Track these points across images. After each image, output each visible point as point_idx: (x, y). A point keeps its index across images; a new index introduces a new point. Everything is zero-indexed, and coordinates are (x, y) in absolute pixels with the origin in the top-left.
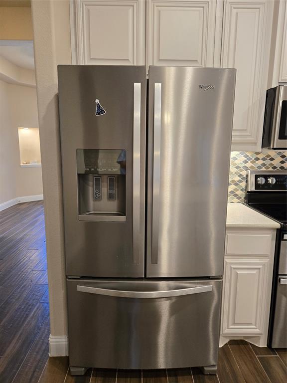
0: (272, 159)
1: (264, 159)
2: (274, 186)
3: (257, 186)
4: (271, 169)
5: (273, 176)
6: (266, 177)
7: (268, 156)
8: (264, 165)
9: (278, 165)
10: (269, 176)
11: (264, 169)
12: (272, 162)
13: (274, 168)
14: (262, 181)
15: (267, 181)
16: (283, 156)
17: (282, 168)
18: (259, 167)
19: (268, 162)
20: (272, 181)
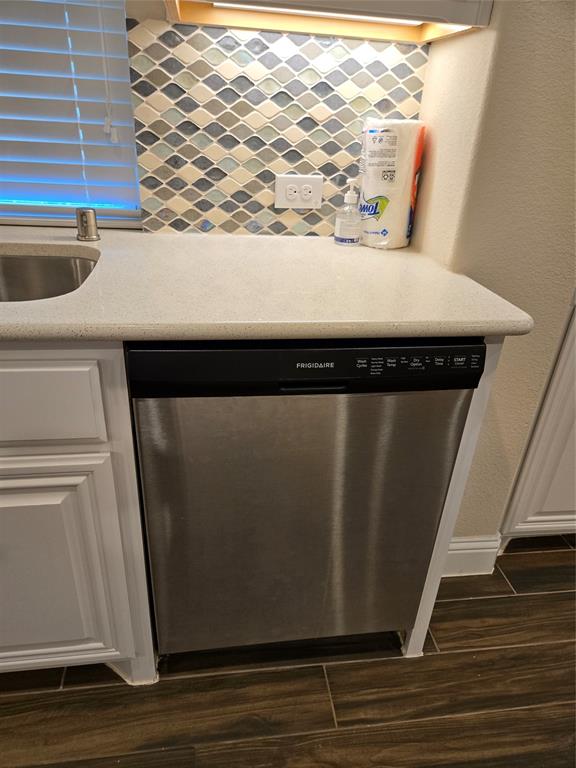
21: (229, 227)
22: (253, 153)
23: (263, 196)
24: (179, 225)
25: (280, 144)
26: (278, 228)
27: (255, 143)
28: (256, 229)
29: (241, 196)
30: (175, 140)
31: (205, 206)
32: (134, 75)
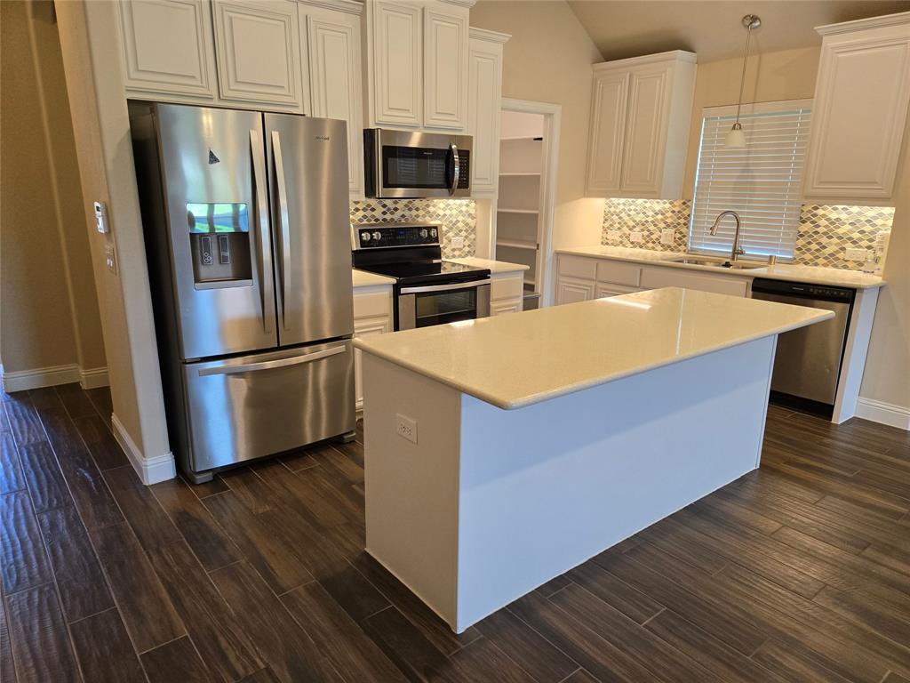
0: (373, 210)
1: (364, 210)
2: (380, 243)
3: (363, 243)
4: (373, 222)
5: (378, 230)
6: (371, 231)
7: (369, 205)
8: (365, 217)
9: (380, 217)
10: (374, 231)
11: (365, 222)
12: (373, 213)
13: (377, 220)
14: (366, 236)
15: (372, 237)
16: (384, 206)
17: (384, 220)
18: (360, 220)
19: (369, 213)
20: (377, 236)
21: (825, 265)
22: (839, 241)
23: (841, 255)
24: (806, 263)
25: (850, 239)
26: (845, 267)
27: (840, 238)
28: (835, 266)
29: (831, 255)
30: (811, 236)
31: (817, 257)
32: (801, 218)
